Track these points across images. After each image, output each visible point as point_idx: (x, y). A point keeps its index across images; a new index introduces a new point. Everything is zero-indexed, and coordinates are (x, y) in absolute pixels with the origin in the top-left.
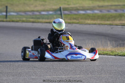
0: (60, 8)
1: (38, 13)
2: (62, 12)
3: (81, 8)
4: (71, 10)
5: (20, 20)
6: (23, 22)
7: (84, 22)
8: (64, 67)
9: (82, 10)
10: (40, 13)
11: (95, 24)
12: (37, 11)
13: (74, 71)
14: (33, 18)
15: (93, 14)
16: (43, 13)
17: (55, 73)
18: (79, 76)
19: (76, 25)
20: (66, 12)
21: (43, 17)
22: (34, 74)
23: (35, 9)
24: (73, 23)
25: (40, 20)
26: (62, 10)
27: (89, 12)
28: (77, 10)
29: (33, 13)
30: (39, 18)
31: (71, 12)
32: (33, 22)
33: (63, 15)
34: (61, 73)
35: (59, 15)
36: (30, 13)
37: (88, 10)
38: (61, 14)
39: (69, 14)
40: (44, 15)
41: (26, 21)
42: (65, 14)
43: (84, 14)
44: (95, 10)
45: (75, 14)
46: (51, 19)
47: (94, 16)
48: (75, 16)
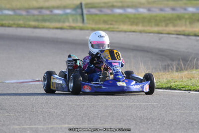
0: (81, 4)
4: (102, 7)
5: (14, 24)
6: (19, 26)
7: (118, 28)
8: (51, 108)
10: (51, 11)
11: (134, 32)
13: (63, 117)
15: (135, 14)
27: (130, 10)
29: (40, 12)
31: (101, 11)
36: (36, 12)
37: (128, 7)
38: (82, 14)
39: (96, 15)
41: (23, 25)
43: (121, 14)
44: (140, 7)
46: (64, 22)
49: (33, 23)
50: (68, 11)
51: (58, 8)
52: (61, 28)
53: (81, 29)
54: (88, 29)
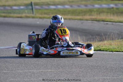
0: (31, 3)
1: (9, 8)
2: (33, 6)
3: (52, 3)
4: (42, 5)
9: (53, 5)
12: (9, 6)
14: (4, 13)
16: (15, 8)
17: (27, 67)
18: (50, 70)
19: (47, 19)
20: (37, 7)
21: (14, 11)
22: (5, 69)
23: (7, 4)
24: (44, 18)
25: (12, 15)
26: (33, 4)
27: (59, 7)
28: (48, 4)
30: (10, 13)
31: (42, 7)
32: (5, 17)
33: (34, 10)
34: (32, 68)
35: (30, 9)
37: (58, 4)
39: (40, 9)
40: (15, 9)
42: (36, 9)
43: (55, 9)
45: (46, 9)
47: (65, 11)
48: (46, 11)
49: (3, 14)
50: (22, 7)
51: (15, 5)
52: (21, 17)
53: (33, 18)
54: (37, 18)
